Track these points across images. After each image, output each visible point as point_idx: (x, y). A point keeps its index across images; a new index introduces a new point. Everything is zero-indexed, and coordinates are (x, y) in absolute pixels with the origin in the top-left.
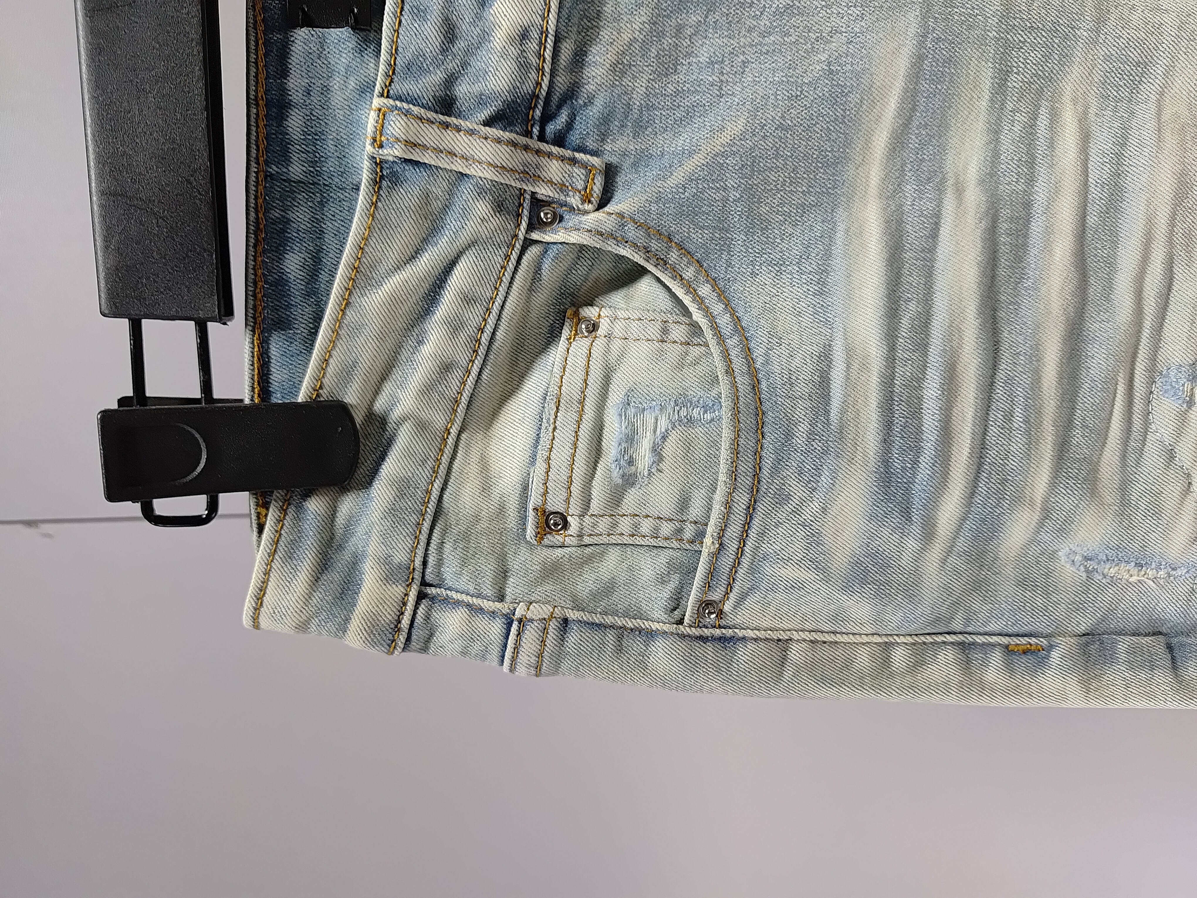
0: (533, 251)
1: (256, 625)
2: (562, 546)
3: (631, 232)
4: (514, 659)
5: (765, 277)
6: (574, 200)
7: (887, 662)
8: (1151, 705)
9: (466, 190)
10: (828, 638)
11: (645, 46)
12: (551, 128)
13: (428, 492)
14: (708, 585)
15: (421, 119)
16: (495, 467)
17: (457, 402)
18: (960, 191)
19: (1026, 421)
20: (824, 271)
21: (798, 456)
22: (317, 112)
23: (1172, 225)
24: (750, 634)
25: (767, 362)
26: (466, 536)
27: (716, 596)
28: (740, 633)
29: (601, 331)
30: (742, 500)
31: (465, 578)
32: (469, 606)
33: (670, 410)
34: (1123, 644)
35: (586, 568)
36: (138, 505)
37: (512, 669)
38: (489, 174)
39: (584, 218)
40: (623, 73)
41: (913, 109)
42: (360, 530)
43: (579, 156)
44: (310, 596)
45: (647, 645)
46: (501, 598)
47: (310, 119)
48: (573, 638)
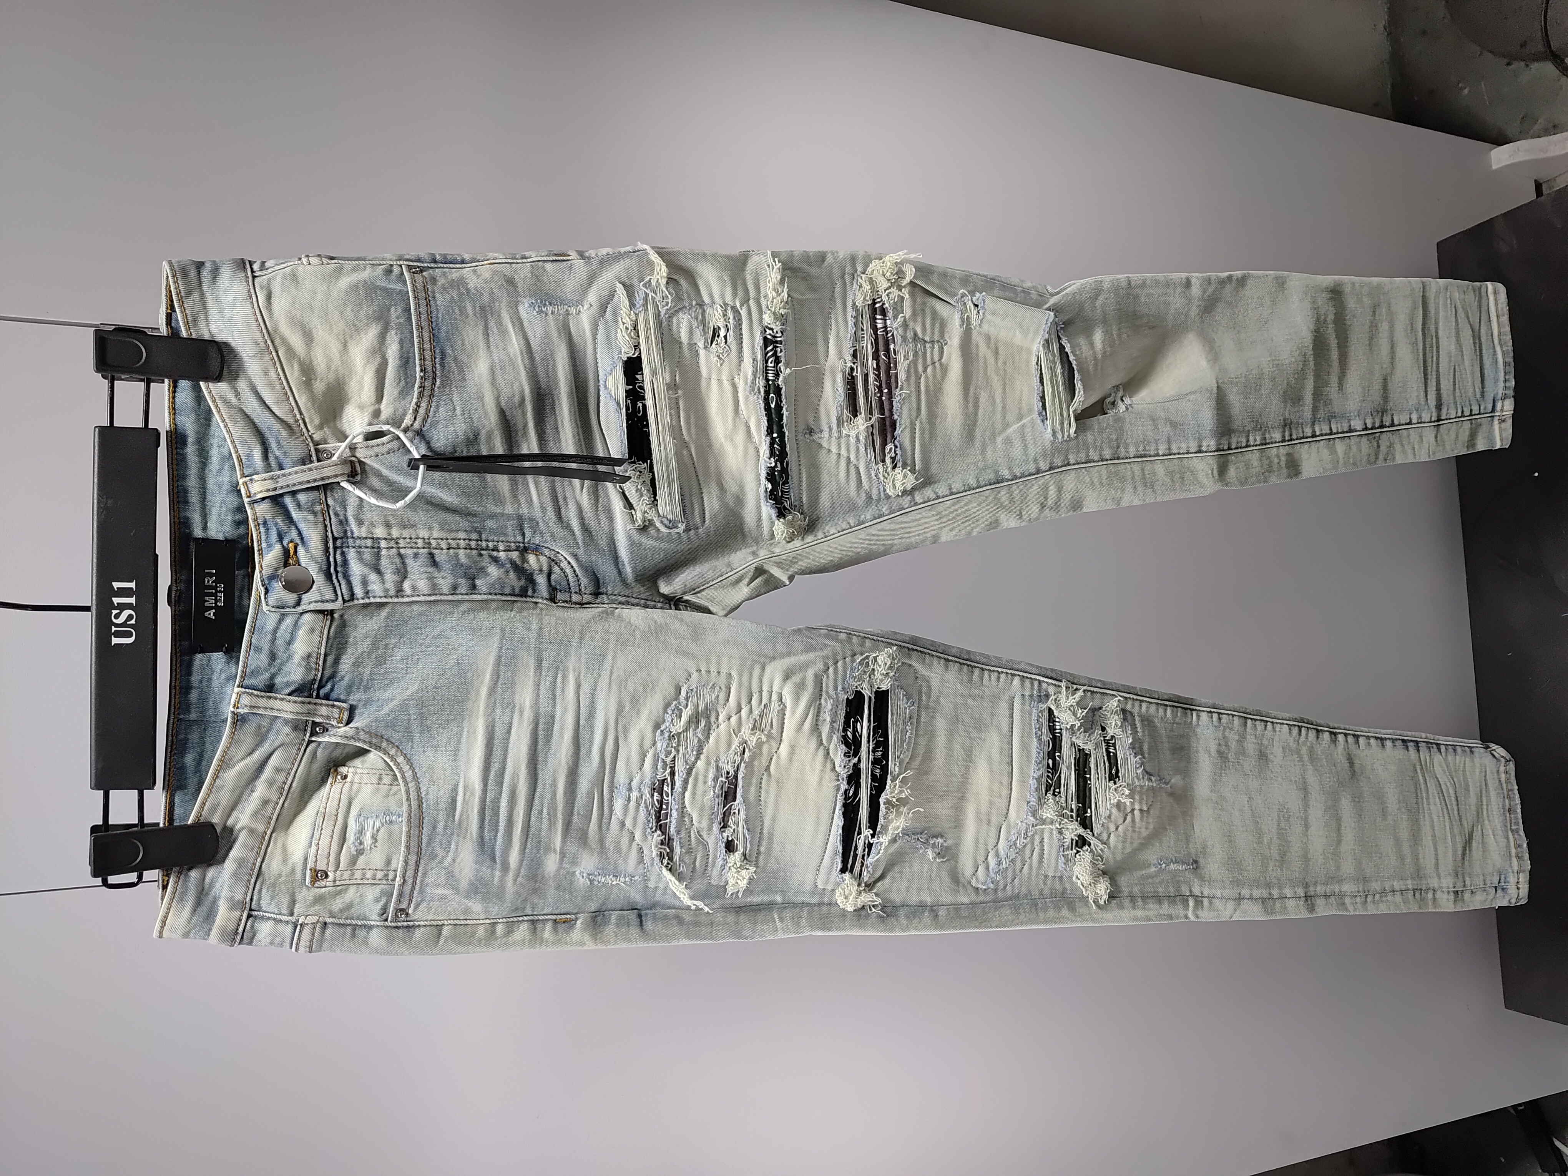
0: (313, 745)
1: (161, 936)
2: (325, 887)
3: (362, 735)
4: (297, 944)
5: (430, 752)
6: (334, 723)
7: (493, 932)
8: (629, 946)
9: (278, 724)
10: (463, 922)
11: (369, 654)
12: (322, 692)
13: (254, 864)
14: (399, 900)
15: (258, 696)
16: (290, 849)
17: (271, 818)
18: (521, 712)
19: (549, 814)
20: (457, 750)
21: (440, 837)
22: (206, 689)
23: (617, 724)
24: (422, 923)
25: (427, 794)
26: (274, 885)
27: (403, 906)
28: (417, 923)
29: (348, 780)
30: (413, 859)
31: (273, 906)
32: (274, 919)
33: (381, 817)
34: (614, 916)
35: (338, 897)
36: (100, 879)
37: (297, 950)
38: (291, 716)
39: (338, 730)
40: (359, 666)
41: (498, 677)
42: (218, 885)
43: (336, 703)
44: (191, 918)
45: (368, 933)
46: (292, 914)
47: (201, 692)
48: (329, 932)
